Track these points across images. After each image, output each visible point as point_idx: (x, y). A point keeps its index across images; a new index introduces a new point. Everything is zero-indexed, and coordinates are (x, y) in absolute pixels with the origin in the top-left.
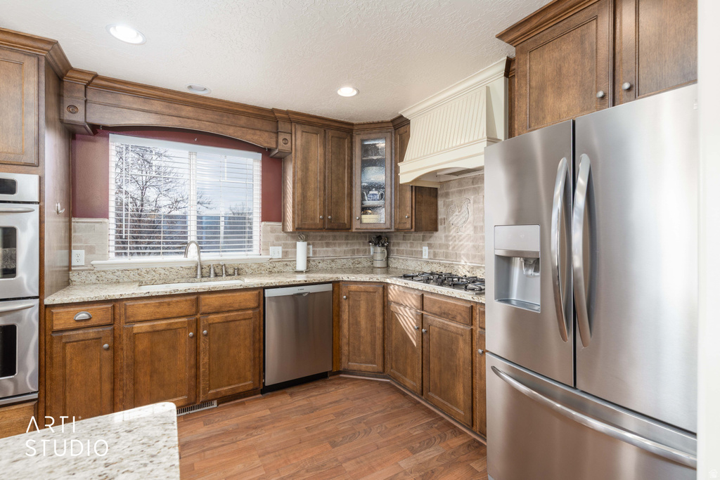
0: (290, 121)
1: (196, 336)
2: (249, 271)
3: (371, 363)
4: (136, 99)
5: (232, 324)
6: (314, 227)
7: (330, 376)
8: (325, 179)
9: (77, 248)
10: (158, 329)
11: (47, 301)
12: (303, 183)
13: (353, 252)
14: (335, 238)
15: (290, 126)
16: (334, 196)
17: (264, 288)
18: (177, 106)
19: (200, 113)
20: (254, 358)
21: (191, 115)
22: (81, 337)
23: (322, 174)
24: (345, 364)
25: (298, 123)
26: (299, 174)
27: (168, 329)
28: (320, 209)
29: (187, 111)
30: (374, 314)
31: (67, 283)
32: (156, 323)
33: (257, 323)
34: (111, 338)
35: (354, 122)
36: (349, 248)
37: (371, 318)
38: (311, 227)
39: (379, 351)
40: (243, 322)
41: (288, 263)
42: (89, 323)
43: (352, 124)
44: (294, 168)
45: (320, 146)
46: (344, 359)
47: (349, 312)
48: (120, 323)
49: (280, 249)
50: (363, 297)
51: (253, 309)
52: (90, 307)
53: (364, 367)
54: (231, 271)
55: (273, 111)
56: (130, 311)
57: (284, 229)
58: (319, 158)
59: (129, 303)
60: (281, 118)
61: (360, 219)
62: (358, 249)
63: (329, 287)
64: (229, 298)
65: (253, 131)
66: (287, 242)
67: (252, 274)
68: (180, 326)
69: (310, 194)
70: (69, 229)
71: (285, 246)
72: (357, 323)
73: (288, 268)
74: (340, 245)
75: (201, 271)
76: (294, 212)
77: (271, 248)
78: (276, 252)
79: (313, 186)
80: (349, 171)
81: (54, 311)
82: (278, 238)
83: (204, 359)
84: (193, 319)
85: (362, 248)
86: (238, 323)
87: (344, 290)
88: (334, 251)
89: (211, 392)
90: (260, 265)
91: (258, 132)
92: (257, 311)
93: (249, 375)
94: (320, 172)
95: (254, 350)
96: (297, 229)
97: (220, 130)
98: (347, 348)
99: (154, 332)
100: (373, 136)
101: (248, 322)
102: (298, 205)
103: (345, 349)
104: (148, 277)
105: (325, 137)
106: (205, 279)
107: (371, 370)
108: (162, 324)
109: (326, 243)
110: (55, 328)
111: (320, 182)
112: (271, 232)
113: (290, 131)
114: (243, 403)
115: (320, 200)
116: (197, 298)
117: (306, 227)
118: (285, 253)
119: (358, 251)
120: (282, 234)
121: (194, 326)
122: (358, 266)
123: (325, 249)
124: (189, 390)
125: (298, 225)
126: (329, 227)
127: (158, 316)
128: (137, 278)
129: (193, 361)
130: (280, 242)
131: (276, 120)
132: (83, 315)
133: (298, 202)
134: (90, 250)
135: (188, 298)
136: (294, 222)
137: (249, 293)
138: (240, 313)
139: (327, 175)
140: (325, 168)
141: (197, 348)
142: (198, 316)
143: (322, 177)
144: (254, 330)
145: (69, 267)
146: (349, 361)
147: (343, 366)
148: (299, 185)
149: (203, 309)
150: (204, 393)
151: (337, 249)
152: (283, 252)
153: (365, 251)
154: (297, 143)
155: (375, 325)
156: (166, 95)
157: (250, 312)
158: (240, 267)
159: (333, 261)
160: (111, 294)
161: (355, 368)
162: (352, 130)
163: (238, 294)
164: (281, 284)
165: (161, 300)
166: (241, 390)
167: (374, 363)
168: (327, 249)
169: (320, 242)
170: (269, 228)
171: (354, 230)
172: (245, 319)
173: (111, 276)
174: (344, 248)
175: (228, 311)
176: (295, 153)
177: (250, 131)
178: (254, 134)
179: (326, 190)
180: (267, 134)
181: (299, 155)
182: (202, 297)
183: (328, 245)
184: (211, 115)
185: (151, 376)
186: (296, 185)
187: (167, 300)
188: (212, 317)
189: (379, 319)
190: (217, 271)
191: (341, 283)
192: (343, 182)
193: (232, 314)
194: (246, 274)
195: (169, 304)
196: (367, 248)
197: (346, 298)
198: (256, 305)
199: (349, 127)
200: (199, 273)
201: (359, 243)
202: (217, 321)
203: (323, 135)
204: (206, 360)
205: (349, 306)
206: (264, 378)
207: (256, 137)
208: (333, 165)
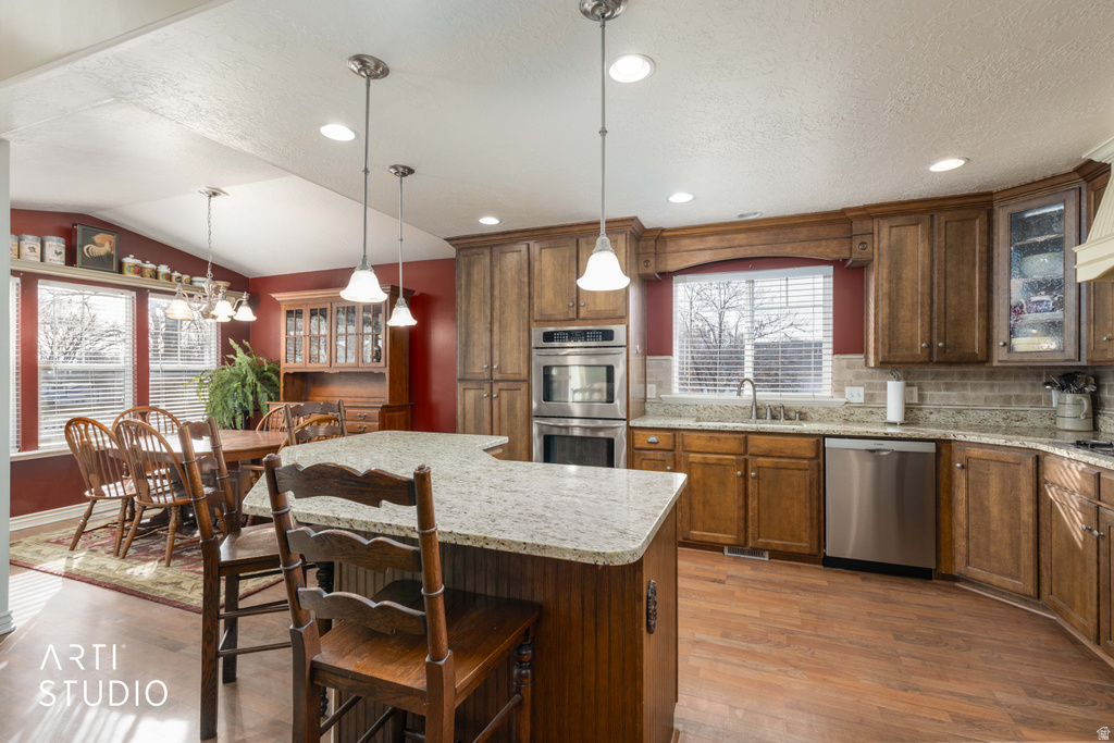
0: (871, 217)
1: (745, 476)
2: (816, 417)
3: (1011, 576)
4: (693, 241)
5: (783, 472)
6: (911, 360)
7: (936, 578)
8: (932, 288)
9: (651, 383)
10: (709, 461)
11: (631, 424)
12: (894, 299)
13: (1007, 400)
14: (964, 376)
15: (870, 224)
16: (951, 311)
17: (825, 436)
18: (730, 236)
19: (754, 238)
20: (811, 518)
21: (744, 242)
22: (652, 457)
23: (928, 282)
24: (960, 567)
25: (884, 216)
26: (885, 287)
27: (718, 464)
28: (922, 333)
29: (740, 238)
30: (1017, 500)
31: (643, 413)
32: (707, 456)
33: (815, 477)
34: (672, 463)
35: (995, 190)
36: (996, 392)
37: (1013, 505)
38: (905, 360)
39: (1027, 559)
40: (796, 472)
41: (874, 410)
42: (657, 446)
43: (990, 194)
44: (877, 279)
45: (923, 241)
46: (960, 559)
47: (967, 488)
48: (679, 451)
49: (861, 390)
50: (995, 470)
51: (809, 459)
52: (658, 433)
53: (995, 579)
54: (792, 414)
55: (843, 211)
56: (686, 441)
57: (866, 364)
58: (920, 259)
59: (686, 434)
60: (856, 217)
61: (1008, 346)
62: (1017, 396)
63: (930, 448)
64: (781, 442)
65: (816, 243)
66: (872, 381)
67: (819, 421)
68: (728, 462)
69: (905, 313)
70: (645, 366)
71: (869, 386)
72: (984, 509)
73: (874, 417)
74: (974, 387)
75: (758, 411)
76: (876, 341)
77: (847, 389)
78: (856, 394)
79: (909, 301)
80: (985, 268)
81: (635, 432)
82: (858, 376)
83: (753, 503)
84: (741, 458)
85: (1028, 393)
86: (790, 472)
87: (958, 455)
88: (964, 398)
89: (761, 540)
90: (831, 410)
91: (824, 243)
92: (815, 462)
93: (805, 536)
94: (923, 280)
95: (811, 507)
96: (882, 363)
97: (776, 251)
98: (964, 543)
99: (706, 464)
100: (1036, 203)
101: (803, 473)
102: (883, 330)
103: (961, 544)
104: (705, 414)
105: (932, 226)
106: (761, 421)
107: (1011, 588)
108: (712, 458)
109: (946, 384)
110: (637, 446)
111: (922, 294)
112: (848, 368)
113: (870, 231)
114: (799, 567)
115: (922, 320)
116: (746, 437)
117: (898, 360)
118: (870, 397)
119: (1019, 399)
120: (865, 370)
121: (742, 466)
122: (1017, 424)
123: (943, 393)
124: (738, 530)
125: (883, 357)
126: (941, 359)
127: (709, 450)
128: (695, 413)
129: (741, 502)
130: (862, 381)
131: (849, 221)
132: (653, 439)
133: (883, 325)
134: (659, 385)
135: (737, 436)
136: (876, 354)
137: (805, 439)
138: (793, 461)
139: (935, 281)
140: (932, 271)
141: (746, 489)
142: (747, 457)
143: (927, 286)
144: (811, 485)
145: (645, 398)
146: (968, 563)
147: (957, 569)
148: (884, 304)
149: (751, 450)
150: (753, 539)
151: (970, 394)
152: (865, 395)
153: (1038, 400)
154: (881, 245)
155: (1019, 519)
156: (719, 229)
157: (806, 462)
158: (804, 410)
159: (959, 412)
160: (672, 423)
161: (980, 577)
162: (990, 203)
163: (790, 439)
164: (847, 434)
165: (712, 435)
166: (795, 550)
167: (1018, 578)
168: (949, 393)
169: (933, 382)
170: (844, 363)
171: (995, 364)
172: (799, 469)
173: (675, 410)
174: (985, 392)
175: (779, 457)
176: (879, 259)
177: (812, 244)
178: (818, 247)
179: (935, 306)
180: (836, 242)
181: (885, 261)
182: (750, 436)
183: (949, 387)
184: (764, 237)
185: (704, 506)
186: (880, 303)
187: (717, 435)
188: (761, 459)
189: (1027, 510)
190: (774, 413)
191: (953, 444)
192: (971, 289)
193: (783, 460)
194: (812, 420)
195: (719, 439)
196: (1043, 394)
197: (962, 467)
198: (813, 455)
199: (984, 199)
200: (754, 413)
201: (1022, 386)
202: (766, 465)
203: (928, 225)
204: (755, 504)
205: (967, 480)
206: (825, 548)
207: (820, 250)
208: (949, 265)
